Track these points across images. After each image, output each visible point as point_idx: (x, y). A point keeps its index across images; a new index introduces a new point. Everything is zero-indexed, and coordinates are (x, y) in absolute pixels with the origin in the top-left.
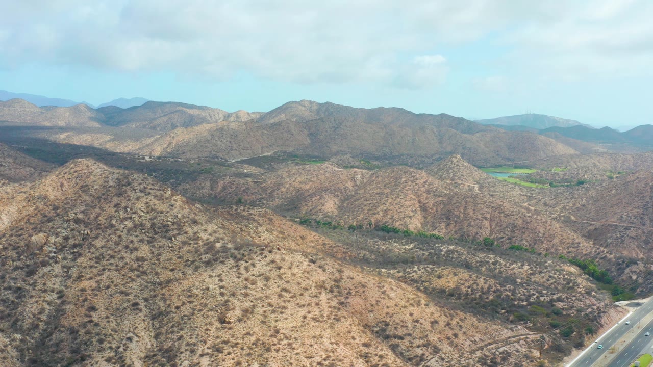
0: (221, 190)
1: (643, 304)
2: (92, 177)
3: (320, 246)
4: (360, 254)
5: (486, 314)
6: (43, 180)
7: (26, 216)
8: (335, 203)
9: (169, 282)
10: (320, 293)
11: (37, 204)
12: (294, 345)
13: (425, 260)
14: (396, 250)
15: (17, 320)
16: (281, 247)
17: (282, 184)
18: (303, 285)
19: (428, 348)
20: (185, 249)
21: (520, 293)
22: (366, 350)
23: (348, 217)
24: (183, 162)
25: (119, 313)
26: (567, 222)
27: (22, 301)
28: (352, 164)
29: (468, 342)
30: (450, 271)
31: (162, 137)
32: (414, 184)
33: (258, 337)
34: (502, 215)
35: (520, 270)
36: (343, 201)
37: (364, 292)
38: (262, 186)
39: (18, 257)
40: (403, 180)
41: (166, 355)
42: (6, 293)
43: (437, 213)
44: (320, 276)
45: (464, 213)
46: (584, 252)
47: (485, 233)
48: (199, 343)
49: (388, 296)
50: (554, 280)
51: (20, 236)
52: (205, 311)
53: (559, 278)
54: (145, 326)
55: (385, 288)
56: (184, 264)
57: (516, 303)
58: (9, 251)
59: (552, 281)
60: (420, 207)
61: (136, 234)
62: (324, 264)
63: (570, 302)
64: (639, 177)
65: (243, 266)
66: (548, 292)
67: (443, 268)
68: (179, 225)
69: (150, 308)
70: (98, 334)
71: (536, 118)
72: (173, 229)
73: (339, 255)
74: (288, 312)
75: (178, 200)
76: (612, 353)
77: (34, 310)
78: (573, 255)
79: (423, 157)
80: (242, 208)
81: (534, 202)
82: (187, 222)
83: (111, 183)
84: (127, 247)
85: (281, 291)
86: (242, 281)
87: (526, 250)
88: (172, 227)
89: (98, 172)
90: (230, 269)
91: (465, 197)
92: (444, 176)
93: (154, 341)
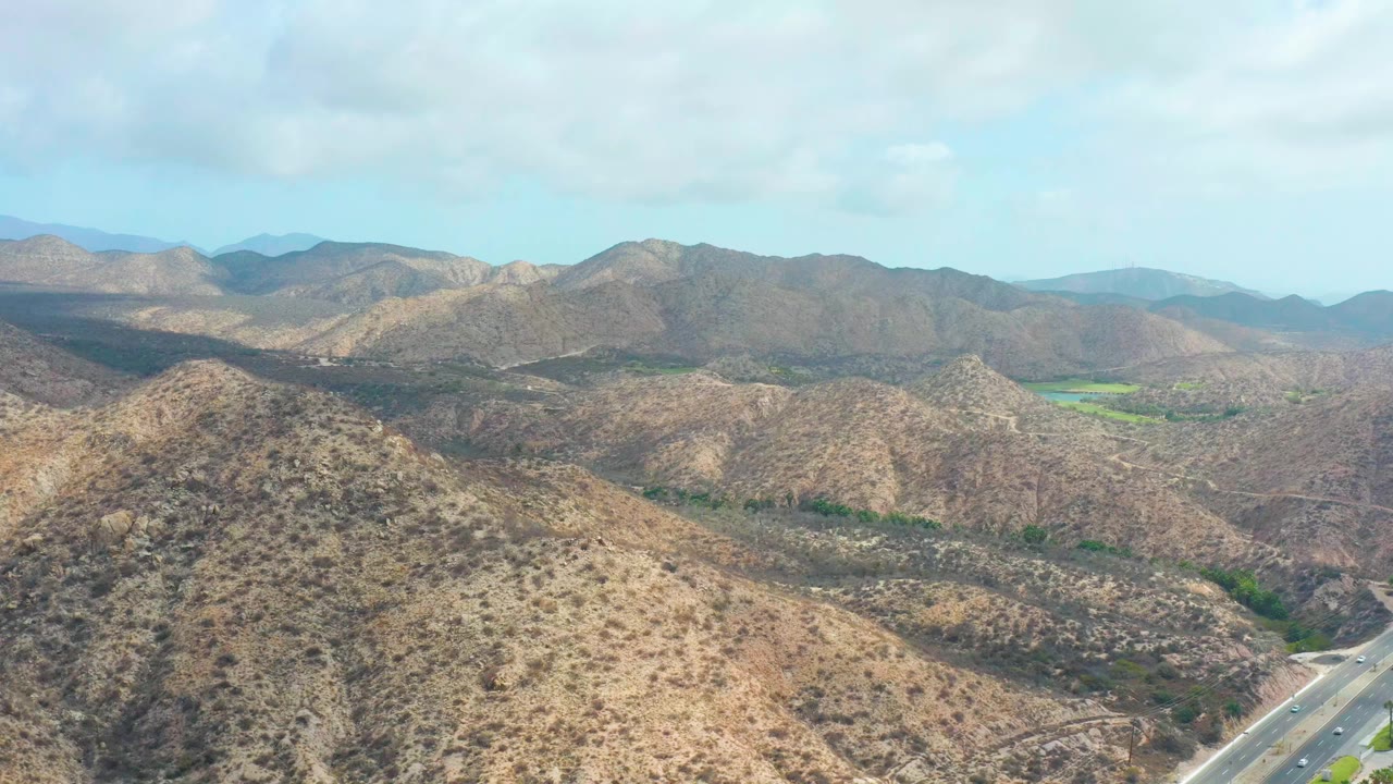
0: (478, 429)
1: (1348, 657)
2: (220, 398)
3: (686, 541)
4: (767, 556)
5: (1024, 676)
6: (122, 404)
7: (89, 475)
8: (717, 455)
9: (381, 607)
10: (685, 630)
11: (110, 452)
12: (632, 733)
13: (902, 569)
14: (843, 550)
15: (76, 683)
16: (607, 539)
17: (607, 415)
18: (650, 615)
19: (902, 741)
20: (412, 541)
21: (1093, 635)
22: (777, 743)
23: (744, 484)
24: (399, 369)
25: (280, 669)
26: (1201, 493)
27: (85, 646)
28: (753, 373)
29: (984, 731)
30: (950, 591)
31: (353, 316)
32: (881, 416)
33: (559, 716)
34: (1063, 478)
35: (1098, 590)
36: (733, 451)
37: (773, 629)
38: (565, 419)
39: (74, 557)
40: (859, 406)
41: (376, 751)
42: (51, 629)
43: (929, 475)
44: (686, 598)
45: (985, 475)
46: (1232, 555)
47: (1026, 516)
48: (442, 728)
49: (822, 637)
50: (1167, 611)
51: (77, 515)
52: (453, 665)
53: (1177, 607)
54: (333, 696)
55: (816, 622)
56: (411, 571)
57: (1085, 655)
58: (56, 546)
59: (1162, 613)
60: (894, 462)
61: (313, 511)
62: (694, 572)
63: (1195, 654)
64: (1352, 398)
65: (529, 576)
66: (1151, 634)
67: (936, 584)
68: (400, 496)
69: (343, 661)
70: (239, 711)
71: (1146, 275)
72: (387, 503)
73: (725, 559)
74: (621, 666)
75: (398, 444)
76: (1277, 753)
77: (110, 664)
78: (1209, 561)
79: (903, 359)
80: (525, 463)
81: (1131, 452)
82: (416, 488)
83: (261, 410)
84: (294, 538)
85: (606, 626)
86: (528, 605)
87: (1113, 551)
88: (386, 498)
89: (234, 388)
90: (503, 581)
91: (986, 442)
92: (945, 398)
93: (351, 725)
